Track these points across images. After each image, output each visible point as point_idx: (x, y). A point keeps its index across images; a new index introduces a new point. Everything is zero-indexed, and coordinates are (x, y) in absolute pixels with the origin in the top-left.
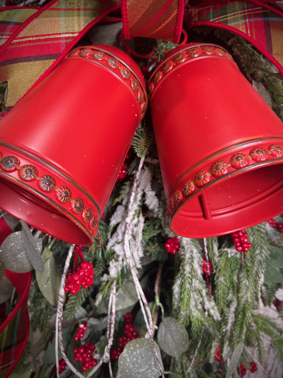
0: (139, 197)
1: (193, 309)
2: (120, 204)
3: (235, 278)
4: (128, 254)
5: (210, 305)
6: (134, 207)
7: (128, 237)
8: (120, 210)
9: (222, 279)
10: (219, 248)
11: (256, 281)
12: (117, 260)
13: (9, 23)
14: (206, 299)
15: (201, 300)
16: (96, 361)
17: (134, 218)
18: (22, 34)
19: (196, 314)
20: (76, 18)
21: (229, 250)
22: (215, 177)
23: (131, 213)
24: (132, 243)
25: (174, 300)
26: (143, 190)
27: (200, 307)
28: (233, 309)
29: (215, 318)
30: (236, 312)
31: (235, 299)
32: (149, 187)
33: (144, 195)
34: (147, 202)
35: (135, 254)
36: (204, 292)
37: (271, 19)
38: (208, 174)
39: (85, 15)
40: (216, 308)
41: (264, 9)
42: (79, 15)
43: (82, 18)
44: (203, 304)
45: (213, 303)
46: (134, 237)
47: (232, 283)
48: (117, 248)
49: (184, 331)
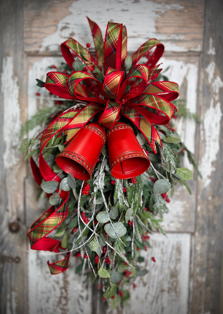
0: (103, 167)
1: (120, 203)
2: (97, 170)
3: (134, 193)
4: (100, 184)
5: (125, 201)
6: (102, 170)
7: (100, 180)
8: (97, 172)
9: (129, 193)
10: (128, 184)
11: (140, 194)
12: (96, 187)
13: (67, 118)
14: (124, 200)
15: (122, 200)
16: (89, 221)
17: (102, 174)
18: (72, 122)
19: (121, 204)
20: (86, 117)
21: (131, 184)
22: (120, 160)
23: (101, 172)
24: (101, 181)
25: (114, 201)
26: (105, 165)
27: (122, 202)
28: (133, 203)
29: (127, 206)
30: (134, 204)
31: (133, 200)
32: (106, 164)
33: (105, 167)
34: (106, 169)
35: (102, 184)
36: (123, 197)
37: (141, 117)
38: (119, 160)
39: (89, 116)
40: (127, 203)
41: (140, 113)
42: (87, 116)
43: (88, 116)
44: (123, 201)
45: (126, 201)
46: (102, 180)
47: (133, 195)
48: (97, 183)
49: (117, 210)
